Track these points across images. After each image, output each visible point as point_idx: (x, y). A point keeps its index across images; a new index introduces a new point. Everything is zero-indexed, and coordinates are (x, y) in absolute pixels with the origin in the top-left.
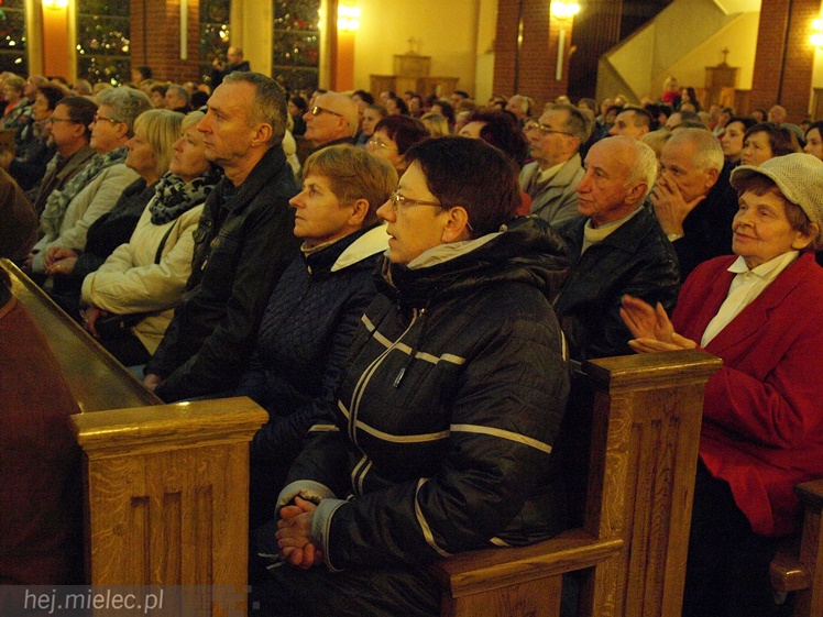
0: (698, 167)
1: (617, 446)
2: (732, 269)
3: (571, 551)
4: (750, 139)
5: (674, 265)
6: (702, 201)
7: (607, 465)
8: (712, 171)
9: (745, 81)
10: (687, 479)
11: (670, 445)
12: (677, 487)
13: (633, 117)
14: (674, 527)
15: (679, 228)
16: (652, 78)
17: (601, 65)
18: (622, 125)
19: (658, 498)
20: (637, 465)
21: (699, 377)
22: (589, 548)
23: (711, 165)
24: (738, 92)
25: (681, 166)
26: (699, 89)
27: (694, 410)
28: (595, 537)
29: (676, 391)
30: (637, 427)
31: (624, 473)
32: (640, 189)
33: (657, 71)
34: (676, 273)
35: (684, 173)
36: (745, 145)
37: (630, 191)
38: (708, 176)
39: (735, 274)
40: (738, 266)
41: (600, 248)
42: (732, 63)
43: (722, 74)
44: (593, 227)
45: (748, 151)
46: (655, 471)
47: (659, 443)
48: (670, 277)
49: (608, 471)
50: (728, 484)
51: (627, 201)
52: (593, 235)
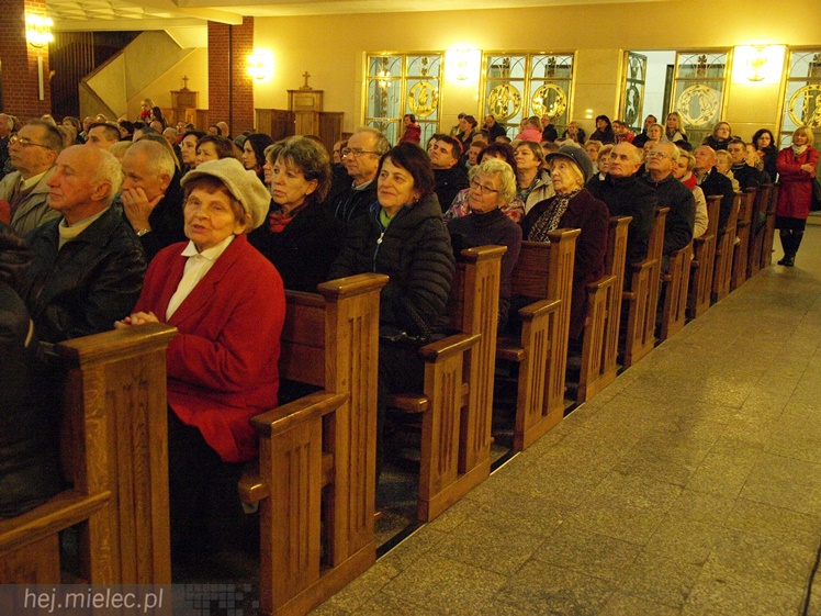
0: (152, 174)
1: (94, 413)
2: (184, 254)
3: (63, 511)
4: (200, 148)
5: (140, 254)
6: (162, 200)
7: (87, 431)
8: (165, 177)
9: (203, 103)
10: (160, 429)
11: (142, 405)
12: (153, 439)
13: (104, 132)
14: (154, 471)
15: (147, 224)
16: (128, 101)
17: (81, 88)
18: (95, 139)
19: (137, 451)
20: (115, 427)
21: (159, 345)
22: (80, 504)
23: (163, 172)
24: (198, 111)
25: (137, 173)
26: (165, 109)
27: (159, 373)
28: (85, 494)
29: (141, 358)
30: (110, 395)
31: (104, 435)
32: (105, 188)
33: (131, 94)
34: (143, 261)
35: (140, 179)
36: (198, 154)
37: (96, 189)
38: (161, 181)
39: (187, 258)
40: (190, 250)
41: (74, 244)
42: (191, 88)
43: (185, 97)
44: (67, 226)
45: (200, 157)
46: (131, 428)
47: (132, 405)
48: (138, 264)
49: (89, 436)
50: (197, 428)
51: (93, 197)
52: (67, 233)
